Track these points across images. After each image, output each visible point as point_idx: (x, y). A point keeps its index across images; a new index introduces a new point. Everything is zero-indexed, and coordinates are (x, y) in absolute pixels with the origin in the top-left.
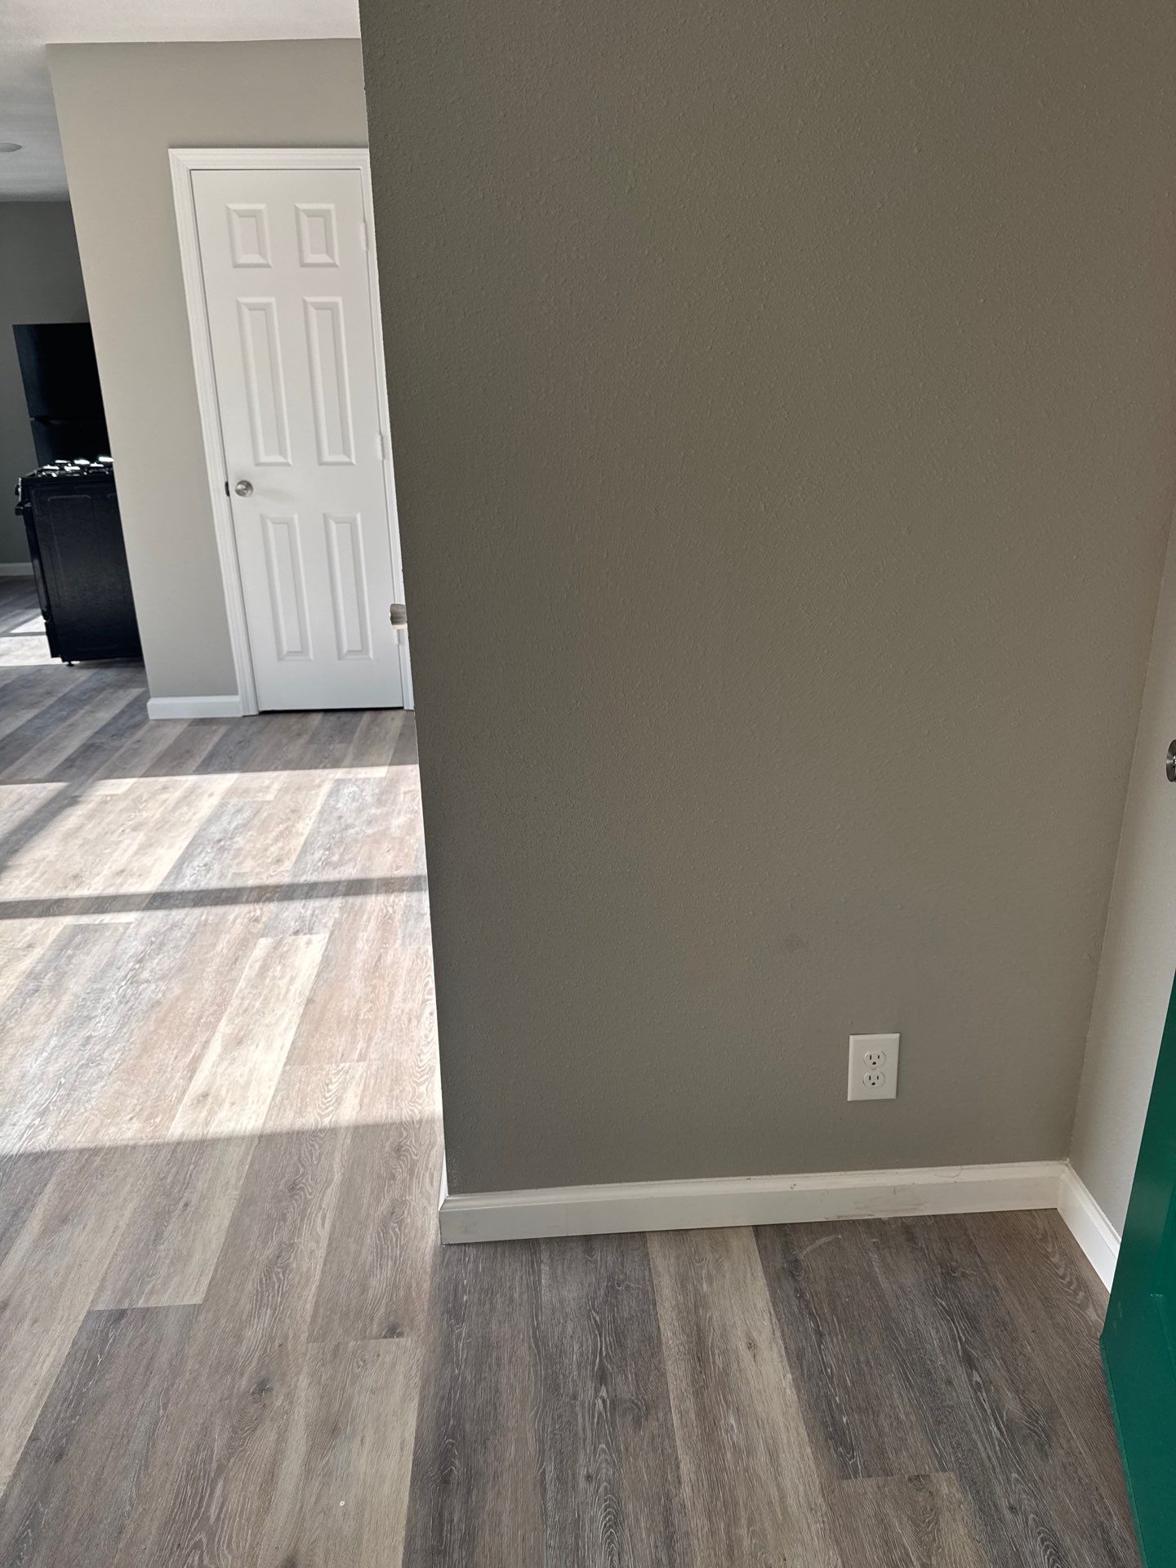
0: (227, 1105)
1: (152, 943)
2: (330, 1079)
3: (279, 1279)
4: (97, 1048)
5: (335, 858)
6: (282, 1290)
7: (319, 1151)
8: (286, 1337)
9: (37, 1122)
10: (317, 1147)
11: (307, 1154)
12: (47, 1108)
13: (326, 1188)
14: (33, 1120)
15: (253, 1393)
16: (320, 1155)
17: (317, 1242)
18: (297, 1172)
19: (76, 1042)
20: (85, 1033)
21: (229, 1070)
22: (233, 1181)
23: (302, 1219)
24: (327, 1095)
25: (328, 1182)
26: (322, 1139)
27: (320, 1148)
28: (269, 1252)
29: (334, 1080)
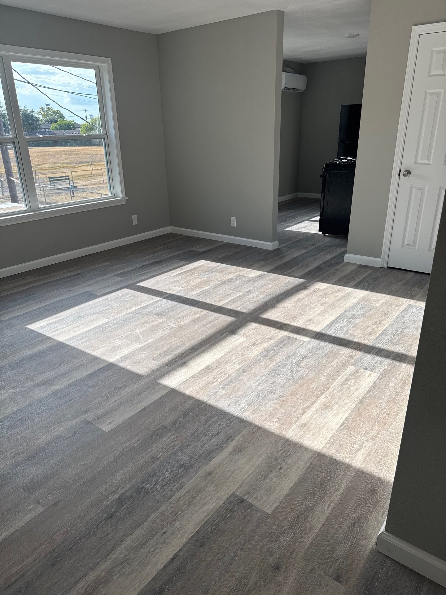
0: (311, 433)
1: (310, 352)
2: (356, 442)
3: (302, 522)
4: (276, 387)
5: (395, 341)
6: (301, 528)
7: (339, 473)
8: (294, 551)
9: (246, 407)
10: (339, 470)
11: (334, 472)
12: (251, 403)
13: (336, 492)
14: (246, 406)
15: (273, 567)
16: (339, 475)
17: (323, 514)
18: (327, 478)
19: (270, 382)
20: (274, 379)
21: (318, 418)
22: (301, 467)
23: (321, 500)
24: (352, 449)
25: (338, 489)
26: (342, 468)
27: (340, 471)
28: (303, 507)
29: (357, 443)
